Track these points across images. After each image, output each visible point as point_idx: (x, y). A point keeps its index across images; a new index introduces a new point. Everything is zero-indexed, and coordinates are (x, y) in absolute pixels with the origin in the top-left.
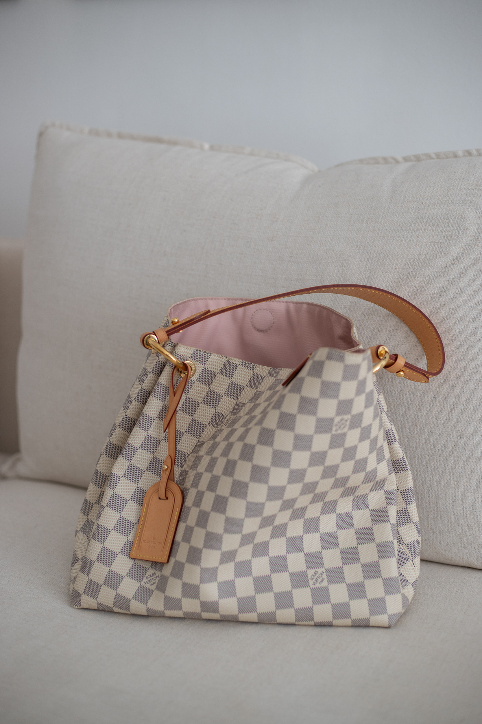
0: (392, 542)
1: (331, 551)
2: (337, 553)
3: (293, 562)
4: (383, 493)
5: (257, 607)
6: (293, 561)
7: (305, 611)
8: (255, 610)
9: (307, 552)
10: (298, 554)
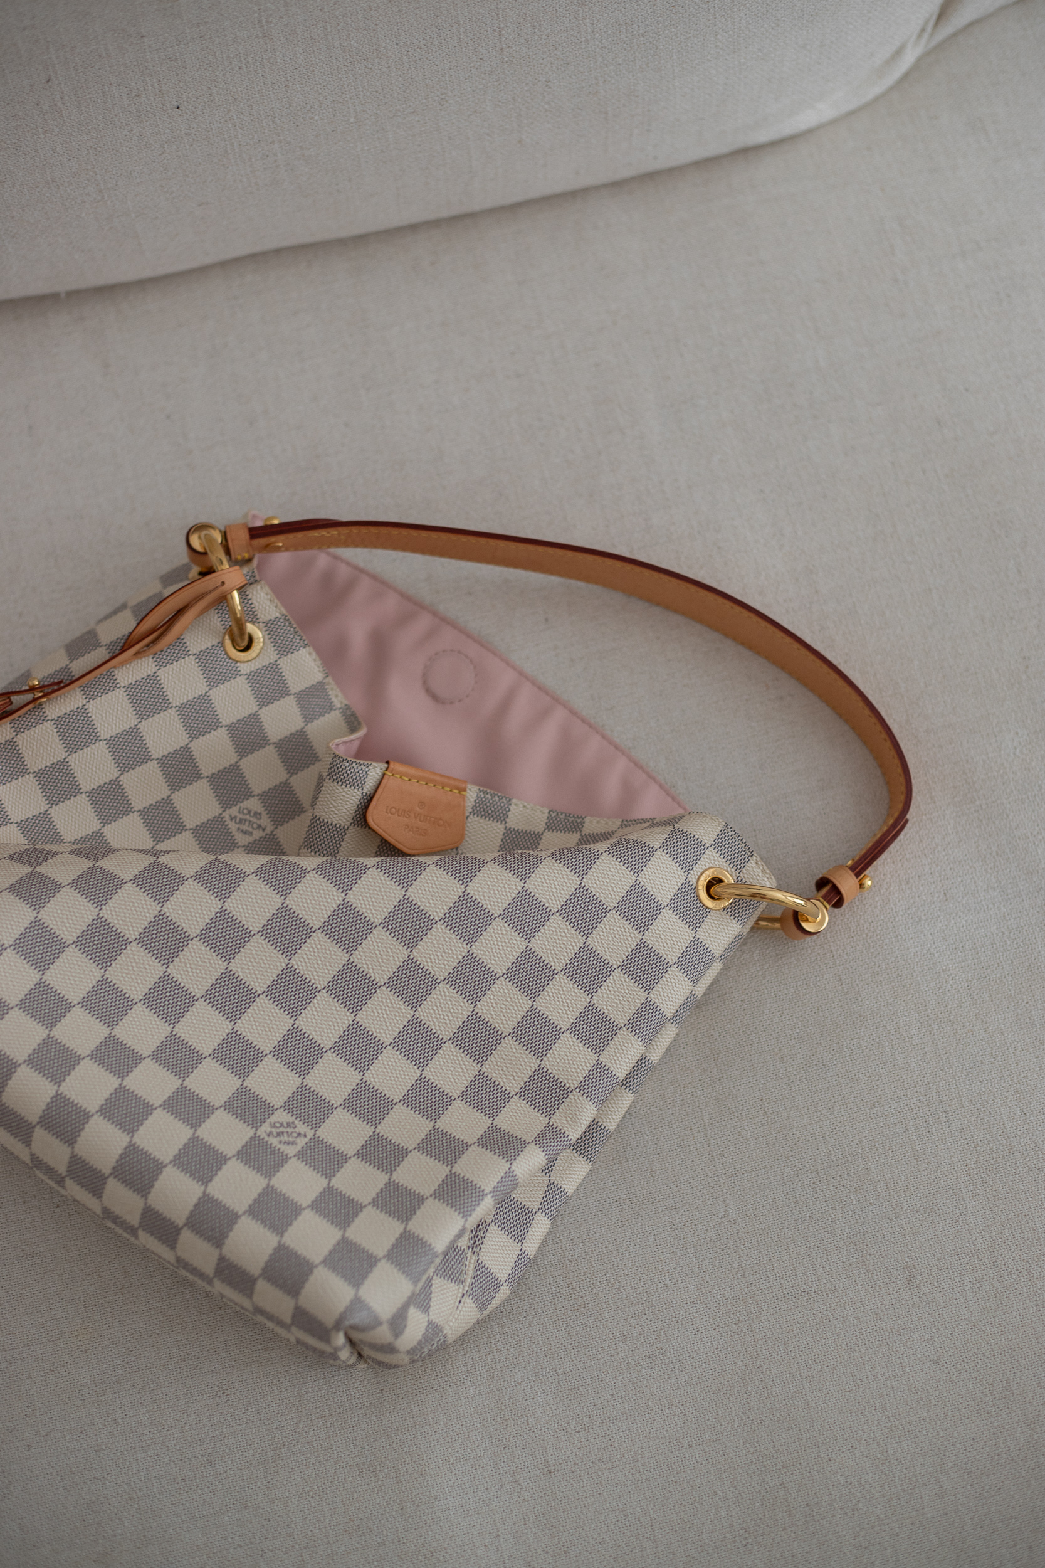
0: (483, 1195)
1: (356, 1122)
2: (362, 1133)
3: (268, 1077)
4: (543, 1122)
5: (130, 1074)
6: (268, 1074)
7: (209, 1153)
8: (121, 1075)
9: (310, 1085)
10: (289, 1074)
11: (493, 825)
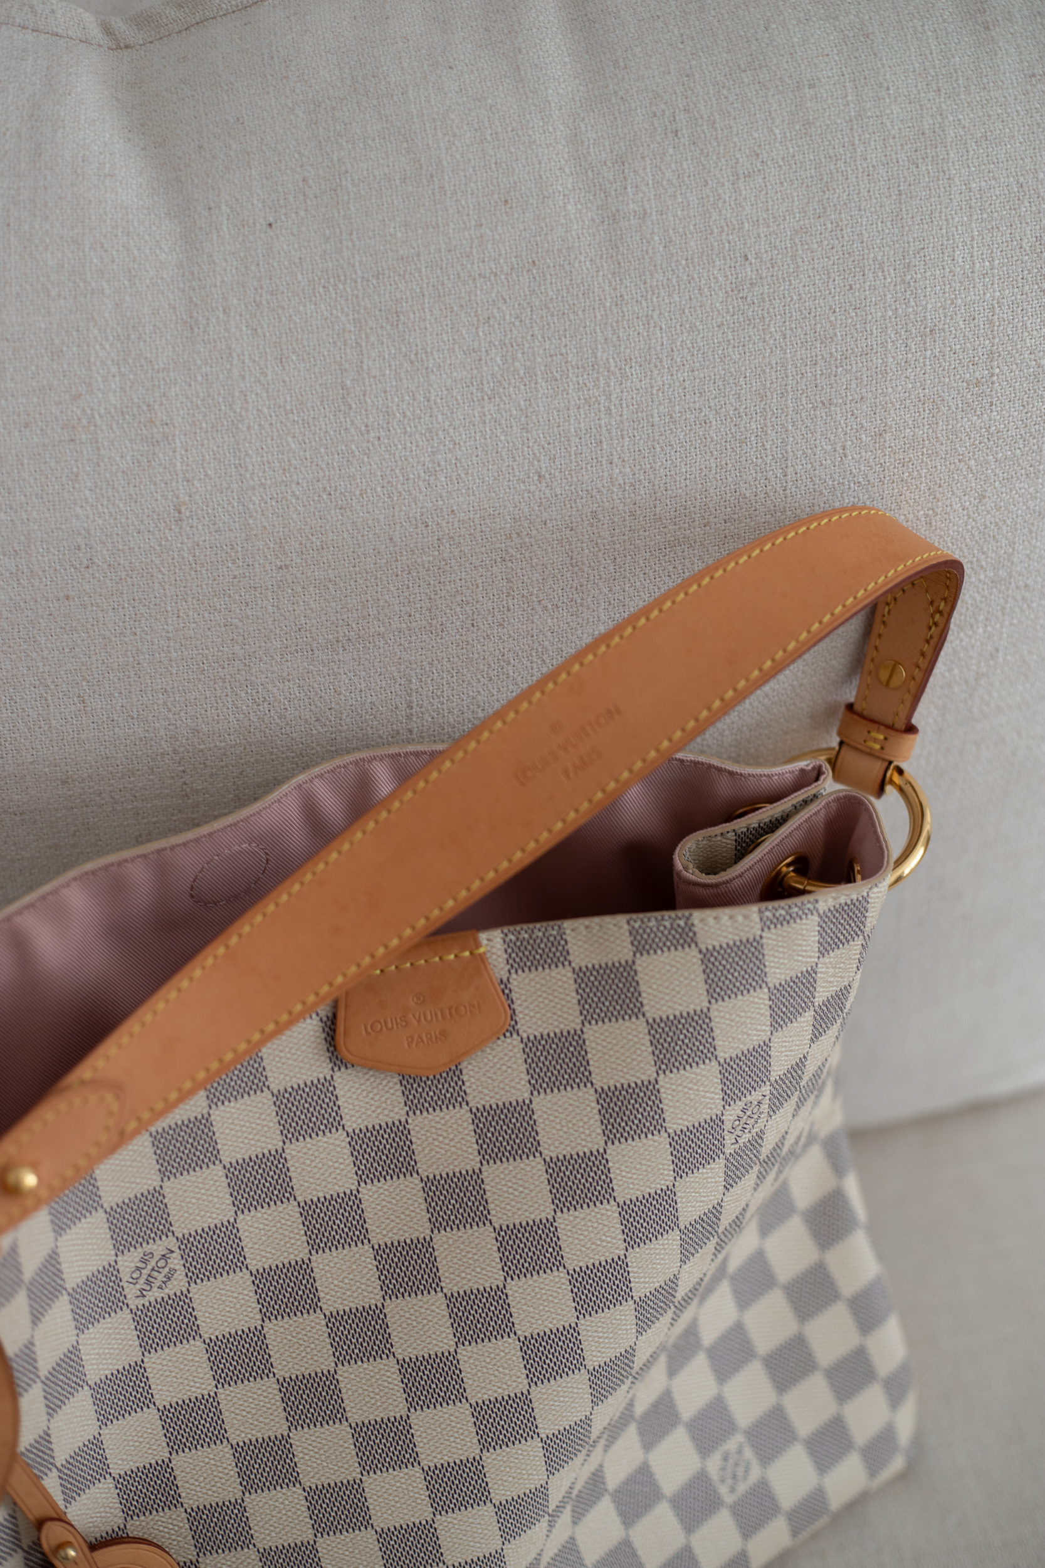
11: (553, 974)
